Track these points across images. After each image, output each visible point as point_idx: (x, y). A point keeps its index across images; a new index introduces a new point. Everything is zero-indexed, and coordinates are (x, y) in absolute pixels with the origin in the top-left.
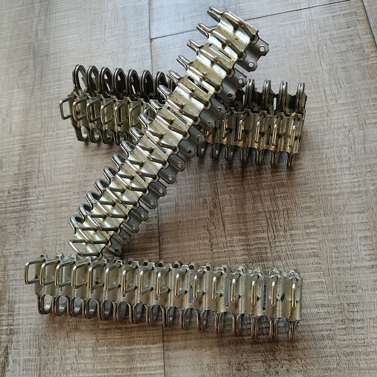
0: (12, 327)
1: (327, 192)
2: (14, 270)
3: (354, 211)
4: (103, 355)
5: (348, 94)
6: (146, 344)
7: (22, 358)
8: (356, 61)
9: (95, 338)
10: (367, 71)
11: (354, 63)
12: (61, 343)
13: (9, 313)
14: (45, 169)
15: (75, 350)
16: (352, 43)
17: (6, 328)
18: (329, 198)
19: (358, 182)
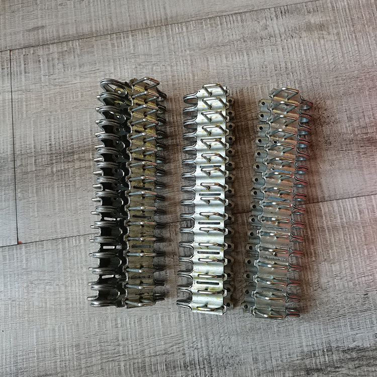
0: (325, 350)
1: (191, 82)
2: (271, 360)
3: (206, 65)
4: (336, 254)
5: (106, 64)
6: (322, 216)
7: (350, 332)
8: (75, 57)
9: (323, 263)
10: (85, 50)
11: (77, 58)
12: (332, 294)
13: (313, 356)
14: (163, 347)
15: (336, 281)
16: (56, 59)
17: (326, 356)
18: (196, 80)
19: (183, 61)
